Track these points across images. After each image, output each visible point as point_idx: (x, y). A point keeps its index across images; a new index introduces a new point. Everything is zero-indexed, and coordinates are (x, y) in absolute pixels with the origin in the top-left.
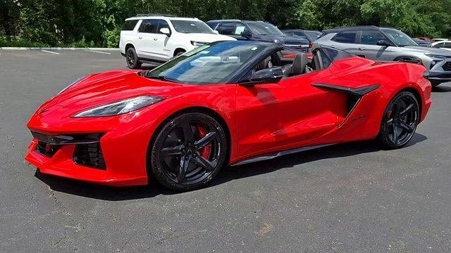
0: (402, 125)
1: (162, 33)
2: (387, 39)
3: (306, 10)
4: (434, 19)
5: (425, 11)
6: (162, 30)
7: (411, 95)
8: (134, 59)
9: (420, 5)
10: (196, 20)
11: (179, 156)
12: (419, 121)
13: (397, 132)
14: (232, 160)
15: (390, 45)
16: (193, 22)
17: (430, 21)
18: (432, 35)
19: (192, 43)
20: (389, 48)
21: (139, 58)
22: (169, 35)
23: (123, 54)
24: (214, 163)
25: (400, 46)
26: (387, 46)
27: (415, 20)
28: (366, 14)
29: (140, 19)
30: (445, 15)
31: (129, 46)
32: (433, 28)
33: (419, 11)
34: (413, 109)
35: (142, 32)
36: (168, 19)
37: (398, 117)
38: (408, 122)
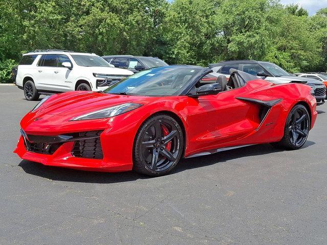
0: (298, 131)
1: (64, 67)
2: (265, 71)
3: (180, 49)
4: (293, 57)
5: (285, 49)
6: (64, 64)
7: (303, 107)
8: (32, 91)
9: (279, 44)
10: (94, 55)
11: (151, 149)
12: (310, 128)
13: (295, 137)
14: (186, 154)
15: (268, 76)
16: (91, 57)
17: (289, 59)
18: (292, 70)
19: (94, 75)
20: (268, 78)
21: (38, 91)
22: (70, 69)
23: (19, 87)
24: (176, 155)
25: (277, 76)
26: (266, 76)
27: (276, 57)
28: (232, 52)
29: (39, 55)
30: (302, 52)
31: (27, 79)
32: (292, 64)
33: (279, 49)
34: (306, 119)
35: (42, 66)
36: (68, 54)
37: (295, 125)
38: (302, 129)
